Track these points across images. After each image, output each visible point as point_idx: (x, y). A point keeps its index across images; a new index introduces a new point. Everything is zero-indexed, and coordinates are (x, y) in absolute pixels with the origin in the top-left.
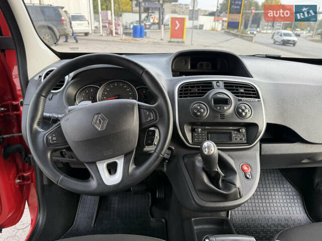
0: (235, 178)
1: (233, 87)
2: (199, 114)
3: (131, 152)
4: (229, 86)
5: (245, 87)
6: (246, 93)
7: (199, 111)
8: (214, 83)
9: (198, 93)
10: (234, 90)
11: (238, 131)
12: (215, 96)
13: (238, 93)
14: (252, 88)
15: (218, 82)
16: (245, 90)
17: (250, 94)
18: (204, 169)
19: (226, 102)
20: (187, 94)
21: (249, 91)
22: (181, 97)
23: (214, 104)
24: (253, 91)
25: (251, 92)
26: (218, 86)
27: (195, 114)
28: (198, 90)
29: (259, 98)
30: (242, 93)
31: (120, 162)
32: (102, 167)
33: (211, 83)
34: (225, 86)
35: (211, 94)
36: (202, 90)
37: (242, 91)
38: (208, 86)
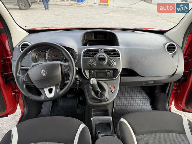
0: (105, 93)
1: (108, 51)
2: (92, 65)
3: (58, 84)
4: (106, 51)
5: (114, 52)
6: (114, 55)
7: (91, 64)
8: (100, 50)
9: (92, 55)
10: (108, 53)
11: (109, 72)
12: (99, 57)
13: (110, 55)
14: (117, 52)
15: (101, 49)
16: (113, 53)
17: (116, 55)
18: (93, 90)
19: (104, 59)
20: (87, 55)
21: (116, 53)
22: (84, 57)
23: (99, 60)
24: (117, 53)
25: (116, 54)
26: (101, 51)
27: (90, 65)
28: (92, 53)
29: (120, 57)
30: (112, 55)
31: (54, 88)
32: (46, 90)
33: (98, 50)
34: (104, 51)
35: (98, 55)
36: (94, 53)
37: (112, 53)
38: (97, 51)
